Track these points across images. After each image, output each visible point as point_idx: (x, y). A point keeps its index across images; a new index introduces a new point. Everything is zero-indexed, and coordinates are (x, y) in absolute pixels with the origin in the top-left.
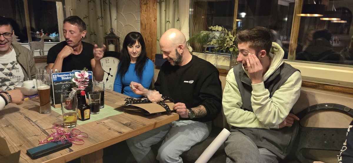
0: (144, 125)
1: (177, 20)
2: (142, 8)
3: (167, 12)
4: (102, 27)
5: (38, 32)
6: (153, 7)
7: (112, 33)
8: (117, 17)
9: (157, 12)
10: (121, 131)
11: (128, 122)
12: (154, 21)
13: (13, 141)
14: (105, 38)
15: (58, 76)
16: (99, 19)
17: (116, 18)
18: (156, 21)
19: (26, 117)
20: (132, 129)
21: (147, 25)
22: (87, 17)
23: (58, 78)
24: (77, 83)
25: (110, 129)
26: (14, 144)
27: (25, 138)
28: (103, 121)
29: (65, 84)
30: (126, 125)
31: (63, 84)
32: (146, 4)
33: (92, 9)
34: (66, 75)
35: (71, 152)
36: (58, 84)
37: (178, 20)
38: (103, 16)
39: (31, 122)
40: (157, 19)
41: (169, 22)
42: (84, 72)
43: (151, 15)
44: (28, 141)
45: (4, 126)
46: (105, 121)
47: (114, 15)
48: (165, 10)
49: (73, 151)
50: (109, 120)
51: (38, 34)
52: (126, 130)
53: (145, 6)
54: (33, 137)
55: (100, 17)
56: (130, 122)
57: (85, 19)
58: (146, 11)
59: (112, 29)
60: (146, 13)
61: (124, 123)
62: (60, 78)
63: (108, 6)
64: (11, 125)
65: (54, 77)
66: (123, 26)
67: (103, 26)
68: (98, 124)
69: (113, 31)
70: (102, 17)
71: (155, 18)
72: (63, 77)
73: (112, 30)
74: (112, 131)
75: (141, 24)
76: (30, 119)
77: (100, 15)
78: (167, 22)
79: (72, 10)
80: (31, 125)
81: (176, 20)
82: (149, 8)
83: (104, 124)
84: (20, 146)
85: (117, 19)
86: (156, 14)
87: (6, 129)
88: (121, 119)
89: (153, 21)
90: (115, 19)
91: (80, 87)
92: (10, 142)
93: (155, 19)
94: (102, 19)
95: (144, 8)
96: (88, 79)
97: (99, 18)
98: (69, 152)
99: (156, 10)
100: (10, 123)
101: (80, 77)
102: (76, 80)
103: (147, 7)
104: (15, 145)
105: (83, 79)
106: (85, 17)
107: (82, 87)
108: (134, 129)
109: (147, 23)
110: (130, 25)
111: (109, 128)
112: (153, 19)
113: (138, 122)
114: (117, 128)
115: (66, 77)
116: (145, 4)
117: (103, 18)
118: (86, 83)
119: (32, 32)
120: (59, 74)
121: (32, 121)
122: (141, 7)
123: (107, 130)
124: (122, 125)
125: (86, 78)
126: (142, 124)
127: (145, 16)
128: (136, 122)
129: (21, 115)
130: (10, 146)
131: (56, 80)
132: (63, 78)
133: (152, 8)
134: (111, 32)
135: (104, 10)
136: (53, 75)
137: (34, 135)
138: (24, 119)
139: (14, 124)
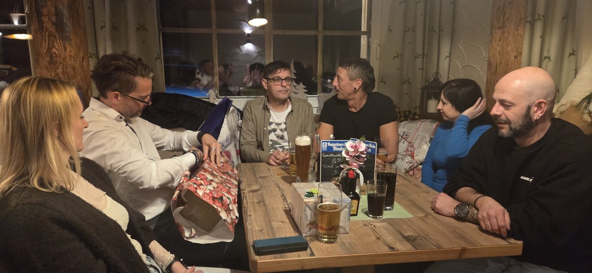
0: (439, 247)
1: (570, 54)
2: (493, 35)
3: (547, 39)
4: (421, 70)
5: (329, 81)
6: (516, 32)
7: (437, 80)
8: (450, 54)
9: (523, 41)
10: (394, 247)
11: (413, 234)
12: (516, 57)
13: (256, 223)
14: (423, 89)
15: (329, 144)
16: (417, 59)
17: (448, 55)
18: (519, 58)
19: (283, 195)
20: (414, 249)
21: (499, 65)
22: (400, 55)
23: (328, 147)
24: (348, 158)
25: (378, 238)
26: (256, 225)
27: (270, 221)
28: (374, 224)
29: (337, 157)
30: (407, 239)
31: (334, 157)
32: (502, 27)
33: (409, 43)
34: (340, 145)
35: (312, 256)
36: (327, 156)
37: (573, 54)
38: (425, 53)
39: (285, 203)
40: (521, 53)
41: (549, 58)
42: (360, 143)
43: (509, 47)
44: (271, 227)
45: (256, 201)
46: (378, 224)
47: (445, 50)
48: (541, 37)
49: (314, 256)
50: (384, 224)
51: (330, 83)
52: (403, 247)
53: (501, 31)
54: (279, 223)
55: (420, 55)
56: (416, 235)
57: (396, 58)
58: (500, 41)
59: (437, 73)
60: (500, 43)
61: (406, 235)
62: (331, 148)
63: (436, 37)
64: (263, 201)
65: (324, 146)
66: (460, 68)
67: (423, 69)
68: (365, 225)
69: (439, 76)
70: (423, 54)
71: (517, 51)
72: (335, 147)
73: (437, 75)
74: (380, 243)
75: (490, 64)
76: (286, 199)
77: (420, 52)
78: (546, 58)
79: (379, 46)
80: (284, 207)
81: (567, 54)
82: (506, 34)
83: (374, 230)
84: (261, 231)
85: (450, 56)
86: (522, 45)
87: (256, 204)
88: (405, 227)
89: (513, 58)
90: (447, 57)
91: (351, 165)
92: (253, 224)
93: (516, 54)
94: (423, 57)
95: (498, 34)
96: (364, 154)
97: (418, 57)
98: (309, 255)
99: (522, 36)
100: (264, 199)
101: (352, 150)
102: (347, 153)
103: (503, 33)
104: (256, 228)
105: (357, 153)
106: (396, 55)
107: (355, 164)
108: (417, 250)
109: (500, 62)
110: (472, 65)
111: (378, 236)
112: (513, 54)
113: (430, 238)
114: (390, 239)
115: (340, 147)
116: (500, 28)
117: (425, 57)
118: (361, 160)
119: (324, 80)
120: (331, 142)
121: (287, 201)
122: (492, 33)
123: (374, 238)
124: (401, 237)
125: (362, 153)
126: (436, 245)
127: (498, 49)
128: (427, 237)
129: (278, 192)
130: (251, 227)
131: (326, 149)
132: (335, 149)
133: (514, 34)
134: (434, 78)
135: (429, 43)
136: (323, 143)
137: (281, 220)
138: (280, 196)
139: (267, 201)
